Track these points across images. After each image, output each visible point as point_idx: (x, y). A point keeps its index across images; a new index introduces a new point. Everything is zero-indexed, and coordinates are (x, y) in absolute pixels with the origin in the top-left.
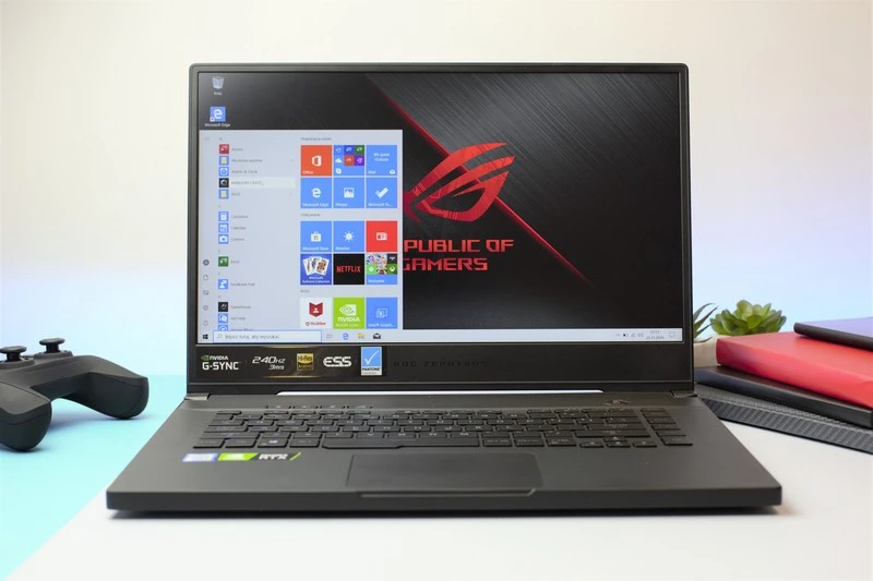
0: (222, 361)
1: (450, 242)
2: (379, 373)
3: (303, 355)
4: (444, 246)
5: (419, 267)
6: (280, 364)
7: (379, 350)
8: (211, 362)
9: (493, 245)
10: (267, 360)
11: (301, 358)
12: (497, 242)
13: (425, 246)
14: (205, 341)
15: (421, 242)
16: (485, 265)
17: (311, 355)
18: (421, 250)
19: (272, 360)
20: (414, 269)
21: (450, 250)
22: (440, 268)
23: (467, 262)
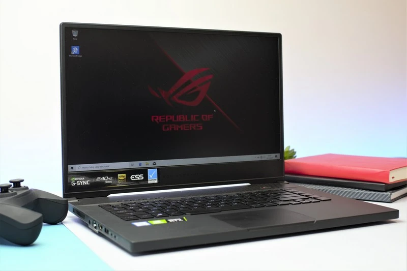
0: (81, 181)
1: (186, 116)
2: (156, 182)
3: (121, 175)
4: (184, 118)
5: (173, 129)
6: (110, 180)
7: (156, 170)
8: (76, 182)
9: (204, 117)
10: (104, 179)
11: (120, 177)
12: (206, 116)
13: (175, 119)
14: (72, 170)
15: (173, 116)
16: (201, 127)
17: (125, 175)
18: (173, 120)
19: (106, 178)
20: (170, 130)
21: (186, 120)
22: (182, 129)
23: (193, 126)
